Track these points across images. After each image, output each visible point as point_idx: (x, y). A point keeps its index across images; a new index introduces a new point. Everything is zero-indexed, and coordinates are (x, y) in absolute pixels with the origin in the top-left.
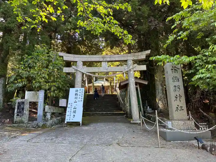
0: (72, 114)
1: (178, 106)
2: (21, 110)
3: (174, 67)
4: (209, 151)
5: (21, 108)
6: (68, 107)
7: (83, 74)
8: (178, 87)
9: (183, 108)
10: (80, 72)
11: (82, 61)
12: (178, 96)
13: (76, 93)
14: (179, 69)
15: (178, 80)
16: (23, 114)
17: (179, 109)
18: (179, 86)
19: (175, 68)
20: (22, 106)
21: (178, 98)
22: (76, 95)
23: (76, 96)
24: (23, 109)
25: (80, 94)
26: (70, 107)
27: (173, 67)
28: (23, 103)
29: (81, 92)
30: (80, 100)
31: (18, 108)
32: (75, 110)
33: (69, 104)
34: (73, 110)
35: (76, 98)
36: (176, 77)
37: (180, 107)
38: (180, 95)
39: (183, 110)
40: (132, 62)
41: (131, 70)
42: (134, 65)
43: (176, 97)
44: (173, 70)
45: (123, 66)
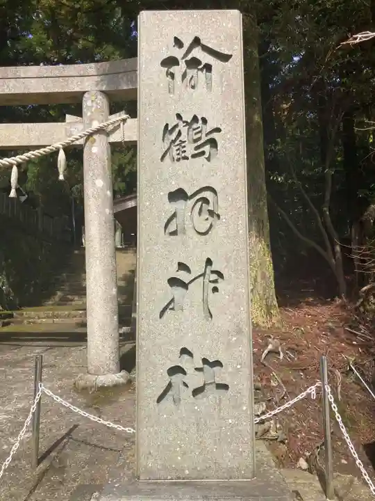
1: (186, 353)
3: (187, 43)
8: (206, 201)
9: (221, 375)
12: (195, 270)
14: (225, 58)
15: (213, 143)
17: (193, 379)
18: (210, 196)
19: (197, 53)
21: (197, 289)
27: (178, 43)
36: (195, 119)
37: (205, 361)
38: (209, 262)
39: (225, 387)
40: (102, 102)
41: (95, 137)
42: (113, 116)
43: (174, 282)
44: (174, 69)
45: (63, 120)
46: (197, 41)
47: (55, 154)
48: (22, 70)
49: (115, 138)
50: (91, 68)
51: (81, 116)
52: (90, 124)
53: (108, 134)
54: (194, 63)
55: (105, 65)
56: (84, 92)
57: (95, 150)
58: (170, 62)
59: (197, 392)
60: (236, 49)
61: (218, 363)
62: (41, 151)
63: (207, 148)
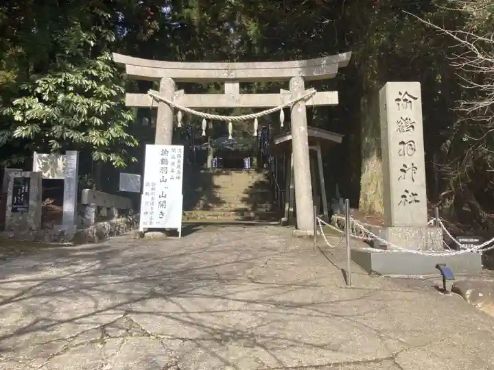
0: (157, 210)
1: (407, 191)
2: (21, 197)
3: (403, 93)
4: (470, 298)
5: (21, 194)
6: (144, 192)
7: (176, 110)
8: (411, 145)
9: (417, 198)
10: (169, 105)
11: (173, 78)
12: (408, 167)
13: (165, 157)
14: (415, 99)
15: (412, 127)
16: (27, 208)
17: (409, 199)
18: (412, 143)
19: (406, 97)
20: (24, 188)
21: (409, 172)
22: (162, 163)
23: (164, 166)
24: (27, 196)
25: (173, 160)
26: (150, 192)
27: (400, 94)
28: (27, 181)
29: (176, 156)
30: (175, 175)
31: (15, 194)
32: (163, 199)
33: (148, 185)
34: (157, 199)
35: (164, 170)
36: (407, 119)
37: (412, 194)
38: (413, 164)
39: (418, 201)
40: (302, 83)
41: (299, 102)
42: (308, 90)
43: (402, 170)
44: (399, 102)
45: (279, 92)
46: (406, 93)
47: (278, 112)
48: (257, 64)
49: (309, 103)
50: (296, 63)
51: (289, 90)
52: (297, 95)
53: (305, 101)
54: (406, 100)
55: (304, 62)
56: (291, 78)
57: (300, 110)
58: (398, 100)
59: (410, 202)
60: (419, 96)
61: (416, 195)
62: (271, 110)
63: (411, 128)
